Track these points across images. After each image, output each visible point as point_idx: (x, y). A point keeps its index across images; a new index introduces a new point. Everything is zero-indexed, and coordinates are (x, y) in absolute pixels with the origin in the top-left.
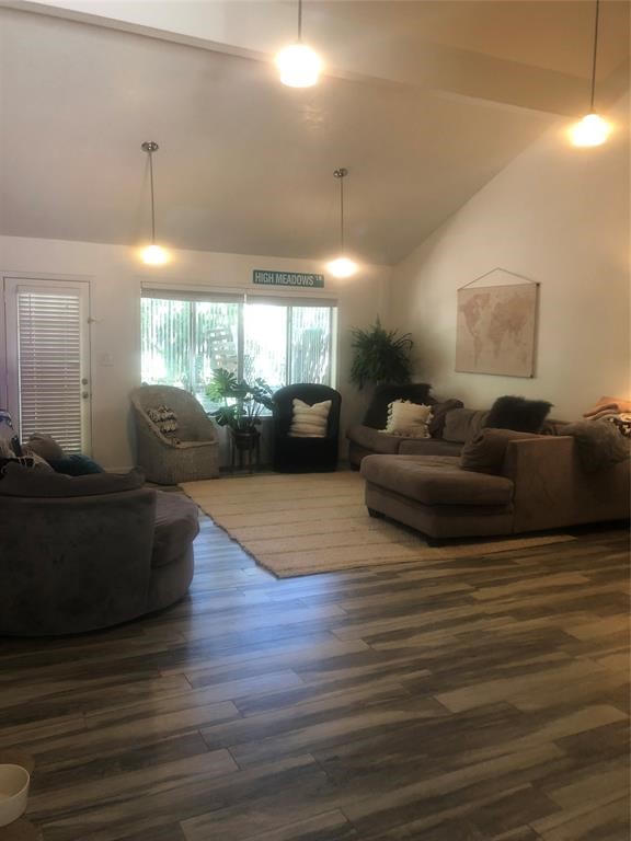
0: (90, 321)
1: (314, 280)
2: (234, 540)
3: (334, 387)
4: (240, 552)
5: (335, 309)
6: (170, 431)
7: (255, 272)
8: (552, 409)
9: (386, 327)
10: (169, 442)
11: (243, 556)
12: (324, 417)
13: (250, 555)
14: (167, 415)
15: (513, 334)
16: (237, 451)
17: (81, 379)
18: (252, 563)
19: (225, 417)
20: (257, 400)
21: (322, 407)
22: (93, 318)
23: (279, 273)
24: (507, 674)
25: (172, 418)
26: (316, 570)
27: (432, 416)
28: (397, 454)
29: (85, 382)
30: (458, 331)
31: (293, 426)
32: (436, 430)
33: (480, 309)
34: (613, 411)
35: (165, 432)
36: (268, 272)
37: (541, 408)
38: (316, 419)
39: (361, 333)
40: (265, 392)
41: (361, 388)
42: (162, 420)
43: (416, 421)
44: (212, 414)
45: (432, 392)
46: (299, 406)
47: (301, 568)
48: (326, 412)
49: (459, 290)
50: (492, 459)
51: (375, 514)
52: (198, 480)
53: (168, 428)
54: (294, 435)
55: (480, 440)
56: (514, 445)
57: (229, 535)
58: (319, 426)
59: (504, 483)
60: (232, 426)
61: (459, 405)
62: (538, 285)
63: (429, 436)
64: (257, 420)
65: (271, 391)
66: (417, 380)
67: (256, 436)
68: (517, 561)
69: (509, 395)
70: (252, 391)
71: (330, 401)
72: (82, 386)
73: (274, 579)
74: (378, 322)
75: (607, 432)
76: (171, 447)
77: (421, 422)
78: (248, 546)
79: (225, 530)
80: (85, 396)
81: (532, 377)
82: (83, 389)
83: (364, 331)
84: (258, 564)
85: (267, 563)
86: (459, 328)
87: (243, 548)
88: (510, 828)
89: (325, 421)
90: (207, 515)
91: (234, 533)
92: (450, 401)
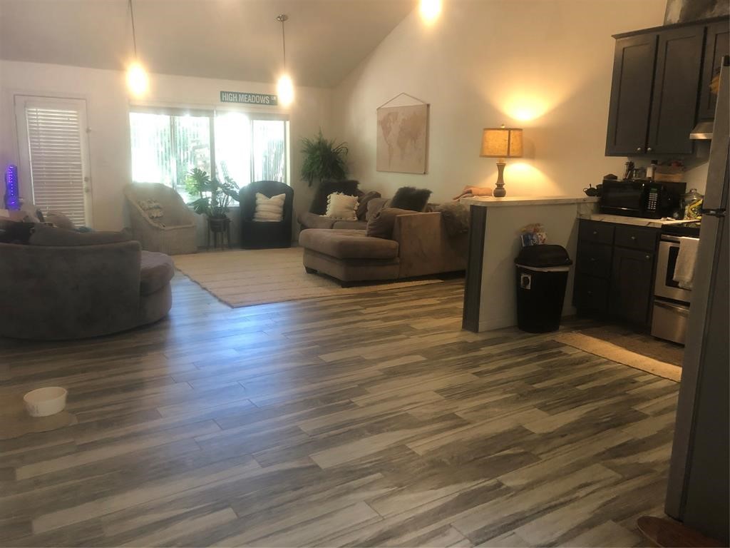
0: (88, 131)
1: (270, 99)
2: (205, 289)
3: (289, 184)
4: (208, 295)
5: (288, 123)
6: (157, 217)
7: (222, 92)
8: (431, 195)
9: (327, 137)
10: (157, 225)
11: (211, 297)
12: (280, 207)
13: (215, 296)
14: (154, 204)
15: (413, 142)
16: (212, 233)
17: (83, 177)
18: (217, 300)
19: (201, 206)
20: (227, 193)
21: (278, 199)
22: (91, 128)
23: (242, 94)
24: (365, 345)
25: (158, 207)
26: (260, 302)
27: (358, 204)
28: (332, 228)
29: (86, 179)
30: (378, 140)
31: (256, 214)
32: (361, 215)
33: (392, 124)
34: (470, 194)
35: (152, 218)
36: (232, 93)
37: (425, 194)
38: (273, 208)
39: (308, 142)
40: (233, 188)
41: (310, 185)
42: (150, 209)
43: (347, 208)
44: (190, 205)
45: (360, 187)
46: (261, 198)
47: (250, 301)
48: (282, 203)
49: (378, 109)
50: (386, 228)
51: (311, 271)
52: (181, 254)
53: (155, 216)
54: (257, 220)
55: (378, 215)
56: (400, 218)
57: (201, 286)
58: (278, 213)
59: (393, 244)
60: (206, 213)
61: (378, 195)
62: (428, 106)
63: (356, 219)
64: (227, 209)
65: (237, 187)
66: (351, 178)
67: (226, 222)
68: (399, 294)
69: (406, 186)
70: (222, 186)
71: (284, 195)
72: (84, 183)
73: (229, 308)
74: (320, 133)
75: (464, 209)
76: (158, 229)
77: (351, 209)
78: (214, 291)
79: (199, 284)
80: (87, 191)
81: (425, 173)
82: (85, 185)
83: (310, 140)
84: (220, 301)
85: (227, 299)
86: (378, 138)
87: (210, 293)
88: (339, 401)
89: (281, 210)
90: (186, 275)
91: (205, 285)
92: (371, 192)
